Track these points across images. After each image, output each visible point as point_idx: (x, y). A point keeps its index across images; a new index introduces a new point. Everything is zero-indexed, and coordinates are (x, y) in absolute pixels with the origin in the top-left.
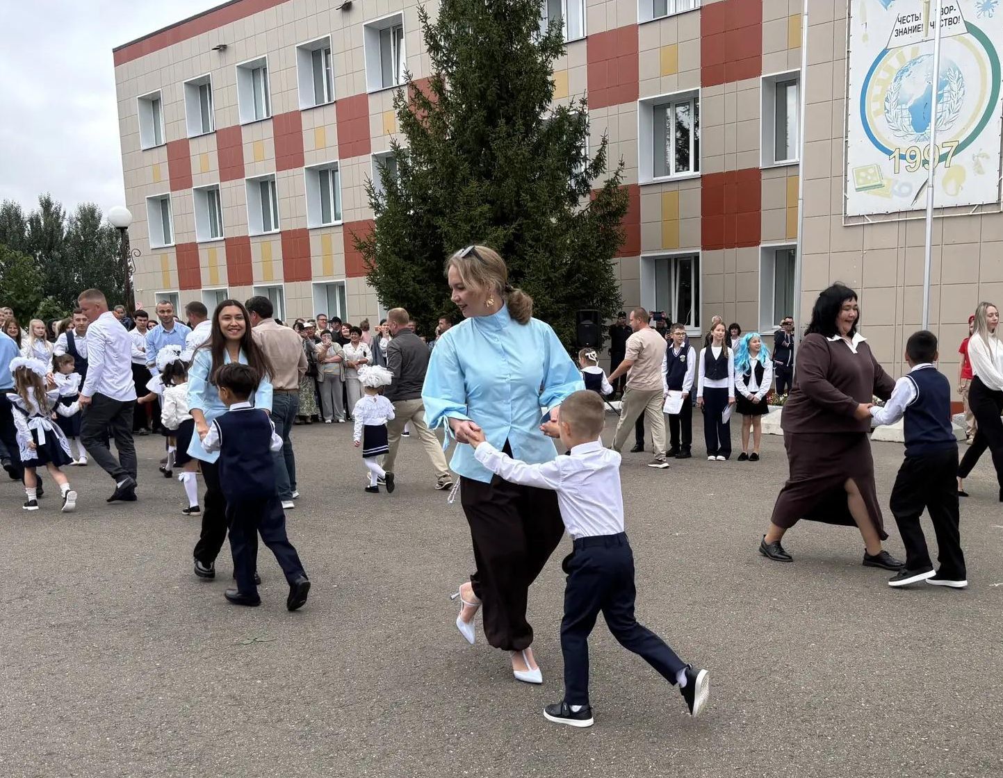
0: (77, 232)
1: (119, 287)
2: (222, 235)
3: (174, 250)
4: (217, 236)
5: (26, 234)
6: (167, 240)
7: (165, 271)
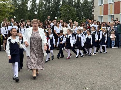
0: (83, 3)
1: (91, 15)
2: (114, 1)
3: (103, 6)
4: (113, 2)
5: (73, 4)
6: (102, 4)
7: (101, 11)
